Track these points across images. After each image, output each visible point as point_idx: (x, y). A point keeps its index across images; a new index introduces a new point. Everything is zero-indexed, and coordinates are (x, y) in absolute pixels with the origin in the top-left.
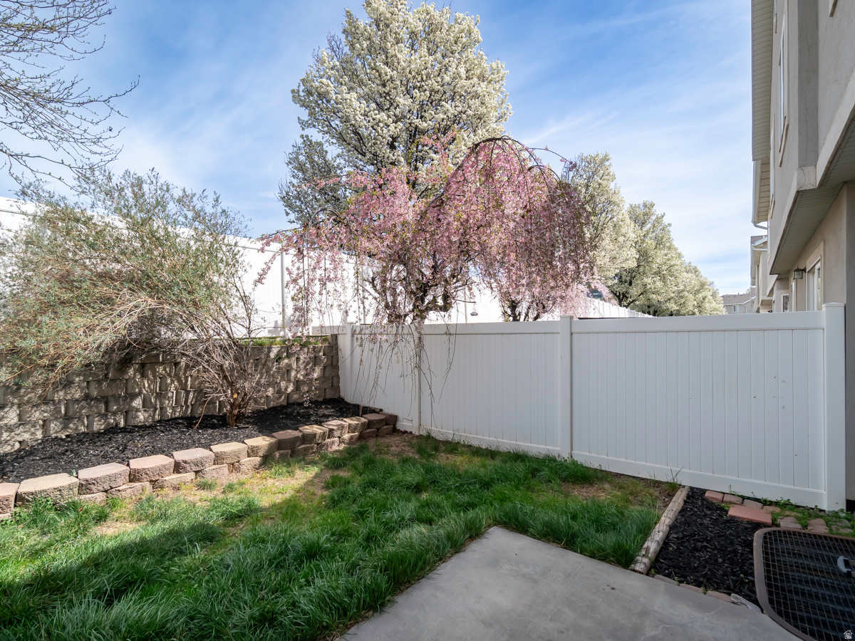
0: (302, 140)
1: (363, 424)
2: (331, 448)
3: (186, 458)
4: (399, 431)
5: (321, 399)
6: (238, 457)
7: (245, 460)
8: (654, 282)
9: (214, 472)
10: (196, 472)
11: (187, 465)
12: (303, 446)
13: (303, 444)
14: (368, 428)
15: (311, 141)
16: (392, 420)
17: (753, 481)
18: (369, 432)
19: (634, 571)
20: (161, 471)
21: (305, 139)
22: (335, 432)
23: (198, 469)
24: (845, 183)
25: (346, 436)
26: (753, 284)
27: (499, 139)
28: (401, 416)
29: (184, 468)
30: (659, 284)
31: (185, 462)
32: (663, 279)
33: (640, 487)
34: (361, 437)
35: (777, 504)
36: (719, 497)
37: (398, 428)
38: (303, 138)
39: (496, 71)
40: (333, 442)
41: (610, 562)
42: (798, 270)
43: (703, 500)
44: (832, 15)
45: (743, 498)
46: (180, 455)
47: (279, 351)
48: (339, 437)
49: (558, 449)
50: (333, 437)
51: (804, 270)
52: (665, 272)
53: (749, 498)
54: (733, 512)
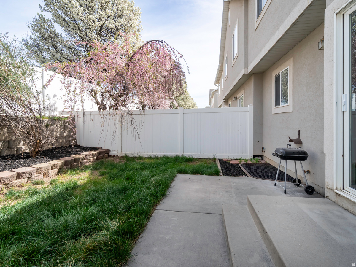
0: (39, 17)
1: (98, 153)
2: (86, 164)
3: (23, 171)
4: (111, 156)
5: (68, 146)
6: (48, 170)
7: (51, 171)
8: (182, 102)
9: (37, 177)
10: (28, 178)
11: (24, 175)
12: (75, 164)
13: (74, 163)
14: (100, 155)
15: (44, 18)
16: (108, 151)
17: (233, 154)
18: (100, 157)
19: (221, 176)
20: (10, 179)
21: (41, 16)
22: (87, 157)
23: (29, 176)
24: (253, 74)
25: (92, 159)
26: (210, 105)
27: (161, 41)
28: (111, 150)
29: (23, 176)
30: (183, 103)
31: (23, 173)
32: (185, 101)
33: (207, 160)
34: (97, 159)
35: (239, 159)
36: (226, 160)
37: (110, 155)
38: (39, 15)
39: (137, 11)
40: (87, 161)
41: (214, 175)
42: (235, 98)
43: (223, 161)
44: (255, 30)
45: (232, 159)
46: (20, 170)
47: (48, 122)
48: (89, 159)
49: (179, 153)
50: (87, 159)
51: (236, 98)
52: (185, 99)
53: (233, 159)
54: (231, 162)
